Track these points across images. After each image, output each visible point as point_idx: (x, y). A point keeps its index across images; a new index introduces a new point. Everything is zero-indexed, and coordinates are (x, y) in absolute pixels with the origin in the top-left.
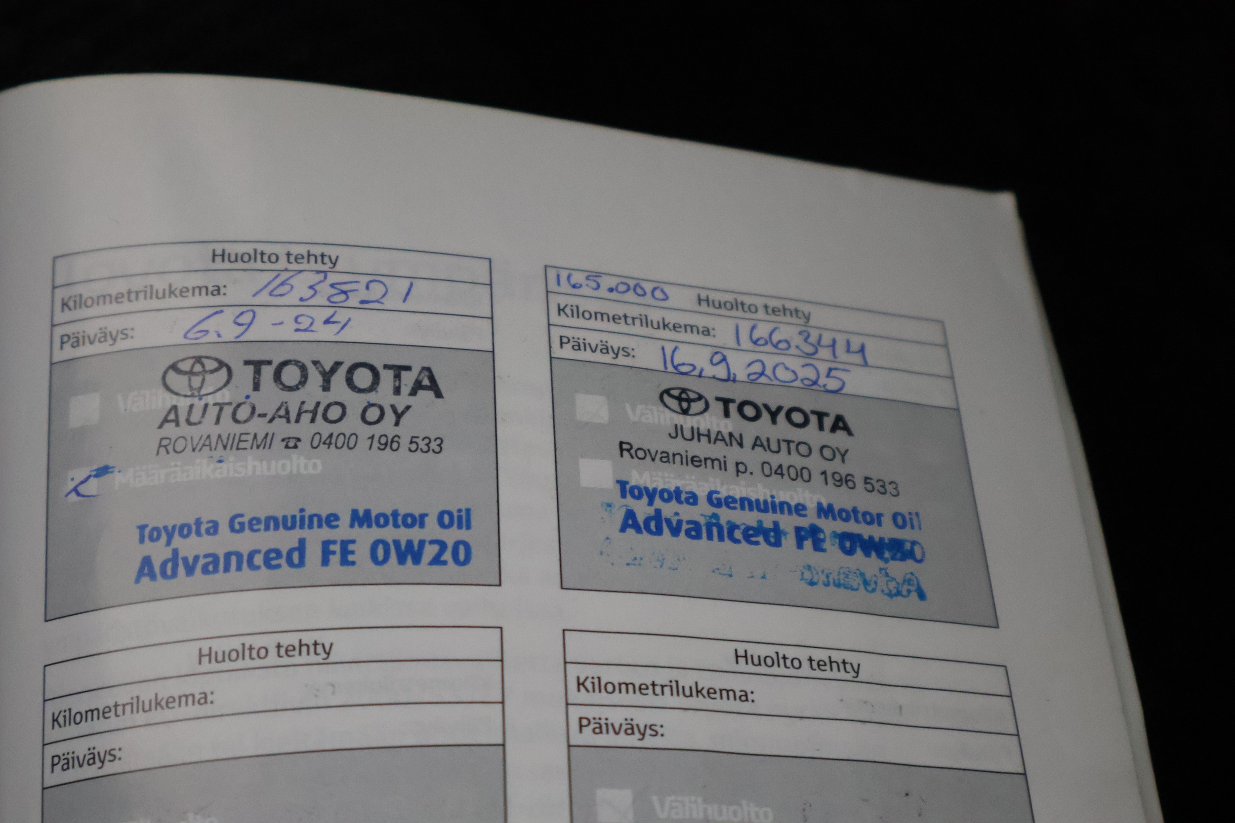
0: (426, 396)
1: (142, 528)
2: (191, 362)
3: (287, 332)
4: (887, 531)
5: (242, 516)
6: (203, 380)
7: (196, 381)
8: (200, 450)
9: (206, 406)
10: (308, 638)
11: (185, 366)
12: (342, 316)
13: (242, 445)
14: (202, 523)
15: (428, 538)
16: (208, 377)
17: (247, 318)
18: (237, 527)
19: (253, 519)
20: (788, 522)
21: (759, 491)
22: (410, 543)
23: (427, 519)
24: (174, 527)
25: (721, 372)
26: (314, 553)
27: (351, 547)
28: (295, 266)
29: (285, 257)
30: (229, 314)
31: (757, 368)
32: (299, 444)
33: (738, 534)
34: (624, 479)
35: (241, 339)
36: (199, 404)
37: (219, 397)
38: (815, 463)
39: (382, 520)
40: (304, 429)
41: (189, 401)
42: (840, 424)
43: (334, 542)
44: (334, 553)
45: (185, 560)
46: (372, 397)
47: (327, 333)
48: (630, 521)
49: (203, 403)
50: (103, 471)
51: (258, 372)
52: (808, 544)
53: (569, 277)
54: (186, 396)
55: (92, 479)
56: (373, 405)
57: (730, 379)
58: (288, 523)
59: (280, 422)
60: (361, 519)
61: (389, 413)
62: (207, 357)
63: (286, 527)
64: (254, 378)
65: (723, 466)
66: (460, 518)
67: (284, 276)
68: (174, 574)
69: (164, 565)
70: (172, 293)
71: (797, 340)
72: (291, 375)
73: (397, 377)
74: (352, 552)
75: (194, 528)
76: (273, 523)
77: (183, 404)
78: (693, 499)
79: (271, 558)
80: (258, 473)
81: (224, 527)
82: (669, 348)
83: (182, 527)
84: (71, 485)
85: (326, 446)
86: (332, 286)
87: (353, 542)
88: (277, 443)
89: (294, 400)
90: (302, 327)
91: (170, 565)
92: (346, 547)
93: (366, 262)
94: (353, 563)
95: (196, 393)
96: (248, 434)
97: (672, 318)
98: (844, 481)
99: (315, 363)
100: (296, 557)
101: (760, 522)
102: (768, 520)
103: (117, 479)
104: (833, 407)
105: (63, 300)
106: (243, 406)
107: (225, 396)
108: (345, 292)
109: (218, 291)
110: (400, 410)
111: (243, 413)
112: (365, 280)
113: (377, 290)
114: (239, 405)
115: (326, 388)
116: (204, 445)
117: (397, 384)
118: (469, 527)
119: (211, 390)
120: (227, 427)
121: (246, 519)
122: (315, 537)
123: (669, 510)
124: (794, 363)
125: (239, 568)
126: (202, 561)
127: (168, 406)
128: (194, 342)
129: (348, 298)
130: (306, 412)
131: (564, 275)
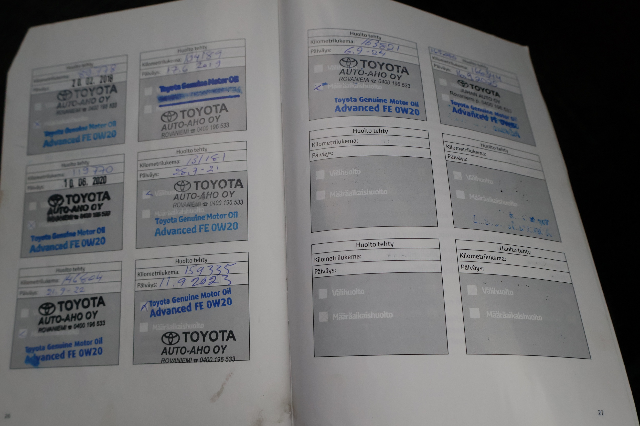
0: (405, 74)
1: (336, 99)
2: (347, 59)
3: (370, 54)
4: (509, 121)
5: (362, 98)
6: (350, 64)
7: (349, 64)
8: (351, 81)
9: (351, 70)
10: (382, 129)
11: (345, 60)
12: (383, 52)
13: (361, 80)
14: (352, 98)
15: (409, 108)
16: (352, 63)
17: (360, 49)
18: (361, 100)
19: (366, 99)
20: (489, 116)
21: (482, 107)
22: (404, 108)
23: (408, 103)
24: (345, 99)
25: (470, 78)
26: (381, 108)
27: (390, 108)
28: (371, 38)
29: (368, 36)
30: (356, 48)
31: (477, 78)
32: (375, 81)
33: (478, 116)
34: (452, 100)
35: (359, 54)
36: (350, 70)
37: (355, 68)
38: (493, 102)
39: (397, 102)
40: (377, 78)
41: (347, 68)
42: (497, 94)
43: (386, 106)
44: (386, 109)
45: (348, 107)
46: (392, 72)
47: (380, 55)
48: (454, 110)
49: (351, 69)
50: (325, 84)
51: (364, 63)
52: (494, 121)
53: (434, 50)
54: (346, 67)
55: (321, 86)
56: (393, 74)
57: (472, 80)
58: (375, 101)
59: (370, 76)
60: (392, 101)
61: (397, 77)
62: (351, 58)
63: (374, 101)
64: (363, 64)
65: (473, 100)
66: (416, 104)
67: (368, 40)
68: (346, 110)
69: (343, 108)
70: (340, 41)
71: (486, 73)
72: (372, 65)
73: (398, 68)
74: (391, 109)
75: (350, 100)
76: (370, 100)
77: (345, 69)
78: (467, 107)
79: (371, 108)
80: (366, 87)
81: (358, 100)
82: (458, 71)
83: (347, 99)
84: (316, 87)
85: (382, 83)
86: (381, 44)
87: (391, 107)
88: (370, 81)
89: (374, 71)
90: (374, 53)
91: (344, 108)
92: (389, 107)
93: (388, 39)
94: (391, 112)
95: (349, 66)
96: (363, 78)
97: (458, 64)
98: (500, 108)
99: (378, 62)
100: (377, 109)
101: (483, 114)
102: (485, 114)
103: (329, 86)
104: (496, 90)
105: (311, 41)
106: (361, 71)
107: (356, 68)
108: (384, 46)
109: (352, 42)
110: (399, 76)
111: (361, 73)
112: (388, 44)
113: (391, 47)
114: (360, 71)
115: (381, 69)
116: (351, 79)
117: (398, 70)
118: (418, 106)
119: (352, 66)
120: (357, 75)
121: (364, 99)
122: (381, 105)
123: (463, 108)
124: (486, 79)
125: (363, 110)
126: (353, 108)
127: (342, 69)
128: (347, 54)
129: (384, 48)
130: (377, 74)
131: (433, 50)
